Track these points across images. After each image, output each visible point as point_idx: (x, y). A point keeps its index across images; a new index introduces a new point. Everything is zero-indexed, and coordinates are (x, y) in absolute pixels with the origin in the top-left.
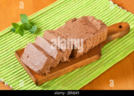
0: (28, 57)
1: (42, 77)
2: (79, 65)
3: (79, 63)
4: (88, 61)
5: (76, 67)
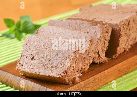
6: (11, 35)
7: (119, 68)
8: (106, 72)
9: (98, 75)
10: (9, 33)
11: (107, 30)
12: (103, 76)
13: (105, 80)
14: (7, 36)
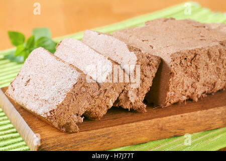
0: (28, 81)
1: (60, 136)
2: (172, 124)
3: (171, 117)
4: (199, 120)
5: (161, 129)
6: (18, 57)
7: (160, 125)
8: (133, 126)
9: (117, 128)
10: (15, 54)
11: (150, 61)
12: (126, 130)
13: (128, 137)
14: (11, 58)
